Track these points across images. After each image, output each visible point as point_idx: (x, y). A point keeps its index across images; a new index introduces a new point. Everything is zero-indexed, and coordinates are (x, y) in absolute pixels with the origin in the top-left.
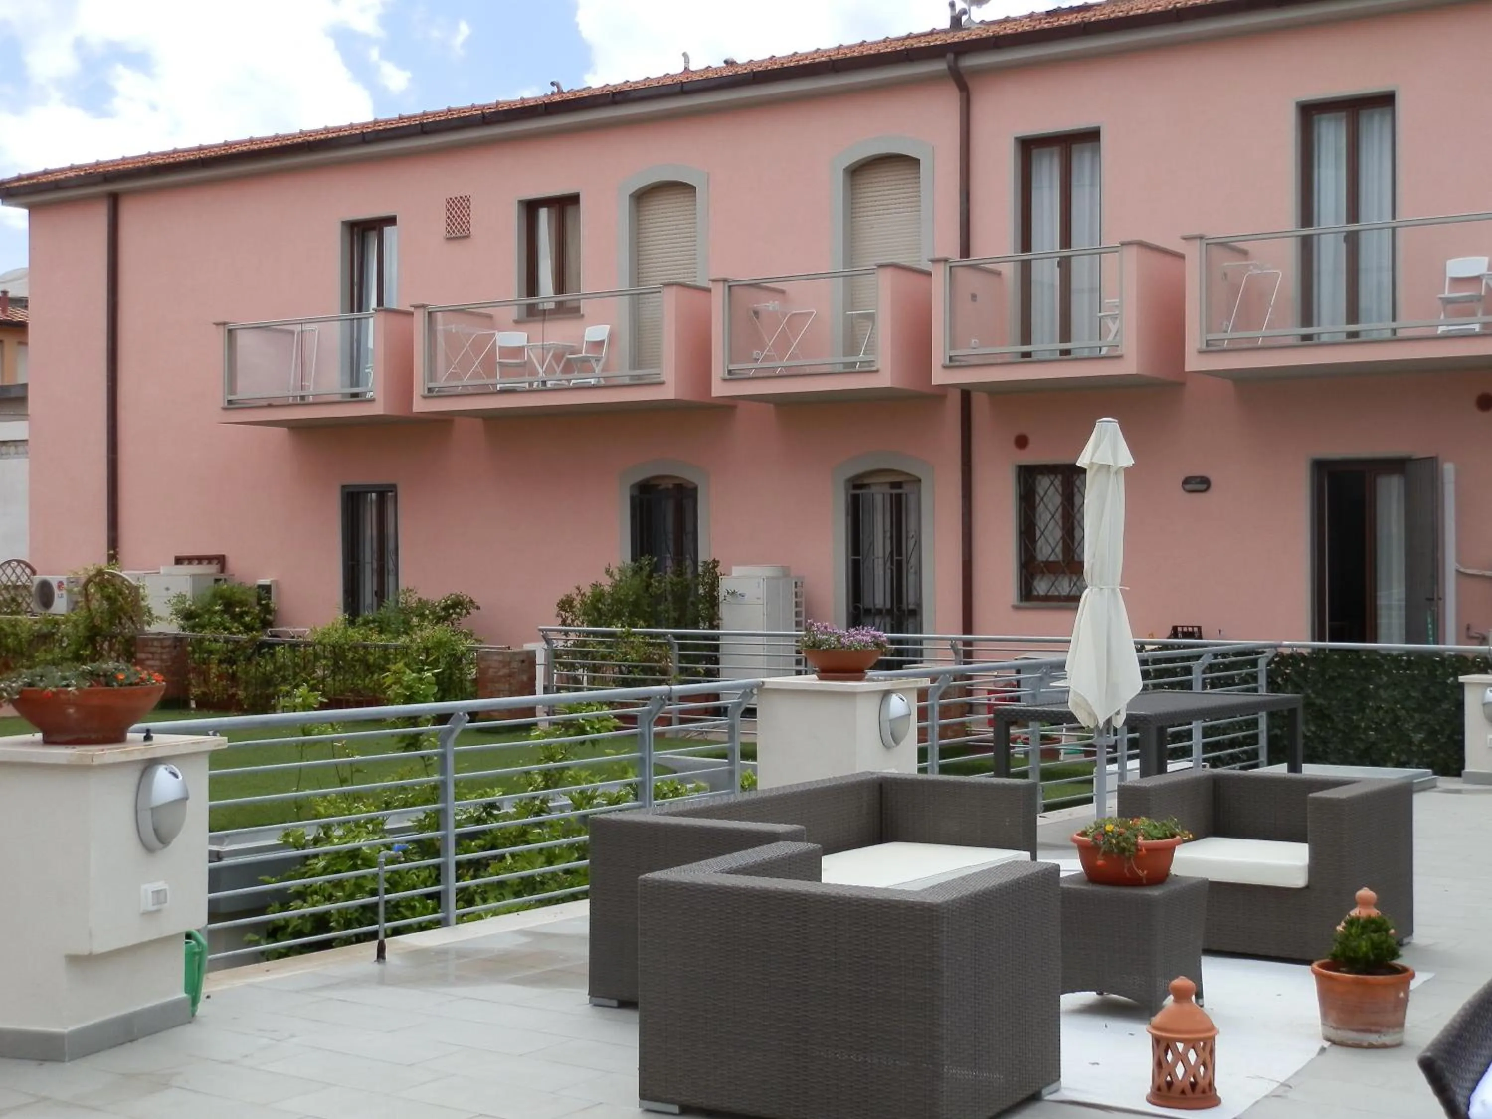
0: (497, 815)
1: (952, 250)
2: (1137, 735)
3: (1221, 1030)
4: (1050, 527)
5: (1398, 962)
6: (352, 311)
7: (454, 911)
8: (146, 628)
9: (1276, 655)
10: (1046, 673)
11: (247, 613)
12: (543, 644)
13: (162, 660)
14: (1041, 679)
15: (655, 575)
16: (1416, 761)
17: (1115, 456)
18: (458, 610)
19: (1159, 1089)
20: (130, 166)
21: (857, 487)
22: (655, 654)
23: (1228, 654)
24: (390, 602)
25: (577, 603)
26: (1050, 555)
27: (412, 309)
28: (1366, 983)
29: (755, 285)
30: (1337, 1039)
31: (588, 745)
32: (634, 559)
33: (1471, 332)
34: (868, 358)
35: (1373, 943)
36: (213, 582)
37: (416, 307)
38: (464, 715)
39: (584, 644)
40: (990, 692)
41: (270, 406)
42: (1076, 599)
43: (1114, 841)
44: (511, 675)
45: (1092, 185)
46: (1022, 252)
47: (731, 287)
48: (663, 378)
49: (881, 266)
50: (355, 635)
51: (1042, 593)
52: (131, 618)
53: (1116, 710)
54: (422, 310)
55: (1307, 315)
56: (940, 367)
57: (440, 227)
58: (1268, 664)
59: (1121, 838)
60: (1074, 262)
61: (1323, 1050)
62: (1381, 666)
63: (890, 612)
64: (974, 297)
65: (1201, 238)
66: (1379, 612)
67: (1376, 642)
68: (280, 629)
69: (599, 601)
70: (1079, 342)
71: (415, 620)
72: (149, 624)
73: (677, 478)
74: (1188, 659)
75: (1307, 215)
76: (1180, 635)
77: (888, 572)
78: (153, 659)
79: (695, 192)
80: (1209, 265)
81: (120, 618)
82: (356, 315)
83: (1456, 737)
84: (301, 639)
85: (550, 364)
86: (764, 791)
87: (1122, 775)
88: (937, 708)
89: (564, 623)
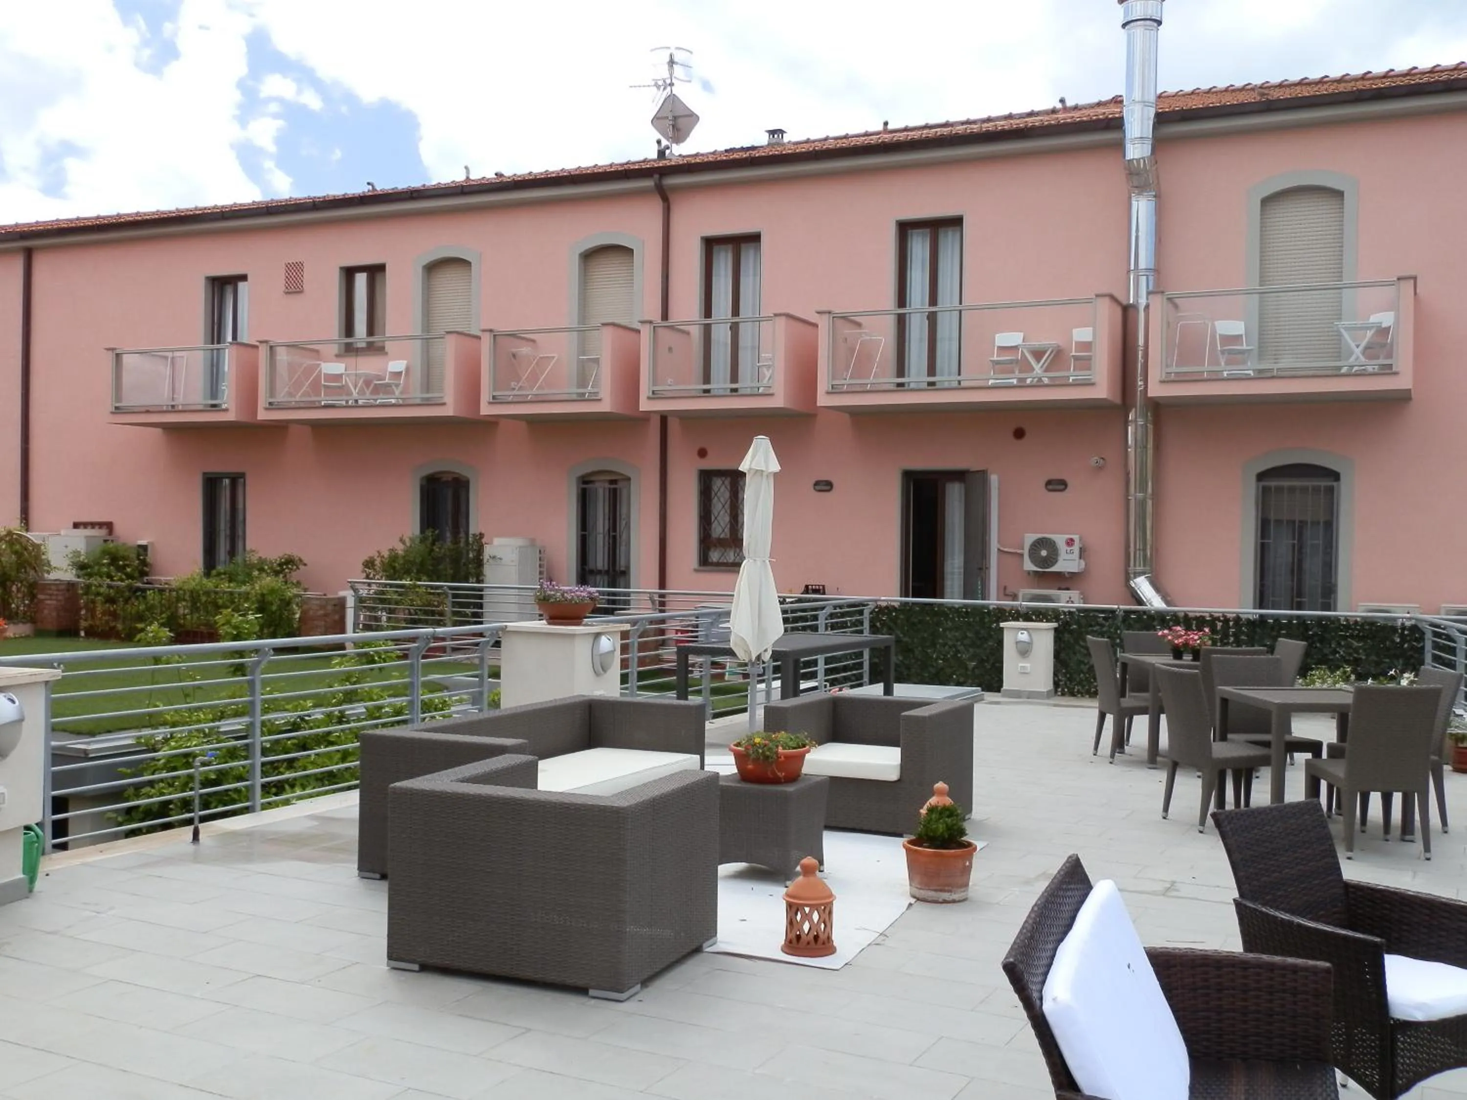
0: (308, 720)
1: (655, 314)
2: (779, 663)
3: (837, 896)
4: (722, 513)
5: (964, 838)
6: (213, 343)
7: (259, 800)
8: (46, 575)
9: (877, 607)
10: (715, 619)
11: (128, 566)
12: (352, 592)
13: (57, 600)
14: (712, 623)
15: (437, 543)
16: (970, 681)
17: (766, 462)
18: (290, 566)
19: (791, 942)
20: (41, 228)
21: (585, 482)
22: (434, 601)
23: (843, 606)
24: (239, 559)
25: (378, 562)
26: (721, 534)
27: (257, 344)
28: (942, 855)
29: (513, 335)
30: (920, 897)
31: (376, 672)
32: (422, 531)
33: (1011, 385)
34: (595, 390)
35: (947, 825)
36: (102, 541)
37: (261, 342)
38: (269, 650)
39: (383, 593)
40: (677, 631)
41: (148, 412)
42: (739, 565)
43: (760, 751)
44: (326, 615)
45: (755, 275)
46: (705, 317)
47: (495, 336)
48: (445, 400)
49: (604, 325)
50: (209, 584)
51: (715, 560)
52: (34, 568)
53: (765, 648)
54: (265, 344)
55: (901, 371)
56: (645, 398)
57: (280, 283)
58: (871, 613)
59: (765, 748)
60: (742, 326)
61: (910, 905)
62: (947, 615)
63: (607, 572)
64: (670, 349)
65: (830, 313)
66: (945, 576)
67: (943, 598)
68: (154, 578)
69: (394, 561)
70: (745, 382)
71: (256, 573)
72: (48, 572)
73: (454, 473)
74: (816, 609)
75: (902, 299)
76: (810, 591)
77: (607, 544)
78: (51, 599)
79: (471, 266)
80: (834, 330)
81: (25, 568)
82: (216, 346)
83: (997, 665)
84: (167, 586)
85: (361, 387)
86: (506, 710)
87: (768, 693)
88: (636, 645)
89: (367, 577)
